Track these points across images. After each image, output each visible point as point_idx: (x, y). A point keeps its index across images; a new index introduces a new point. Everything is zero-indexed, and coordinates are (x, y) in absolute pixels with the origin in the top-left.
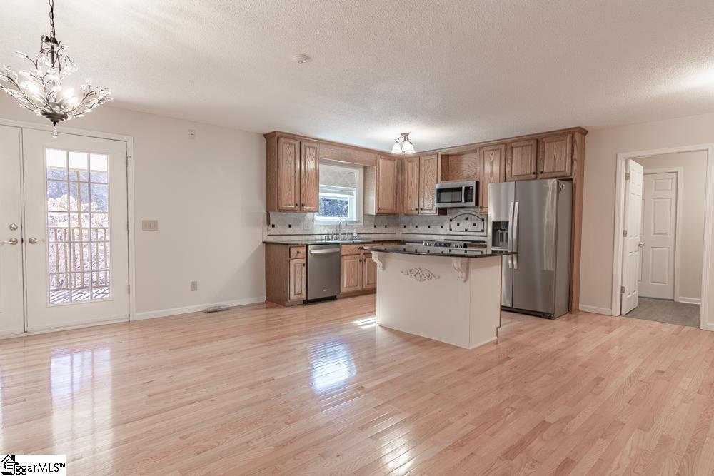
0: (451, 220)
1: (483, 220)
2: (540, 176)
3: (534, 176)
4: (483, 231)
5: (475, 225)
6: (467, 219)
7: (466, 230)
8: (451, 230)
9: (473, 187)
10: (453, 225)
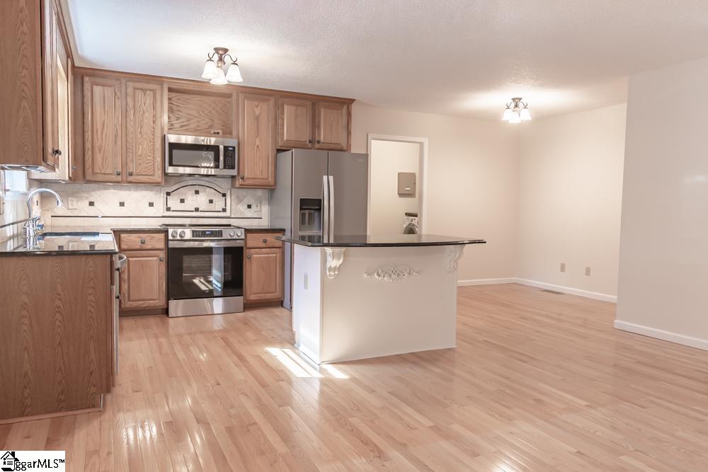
0: (168, 194)
1: (224, 195)
2: (317, 146)
3: (310, 145)
4: (224, 210)
5: (211, 201)
6: (197, 192)
7: (197, 210)
8: (168, 209)
9: (234, 148)
10: (174, 202)
